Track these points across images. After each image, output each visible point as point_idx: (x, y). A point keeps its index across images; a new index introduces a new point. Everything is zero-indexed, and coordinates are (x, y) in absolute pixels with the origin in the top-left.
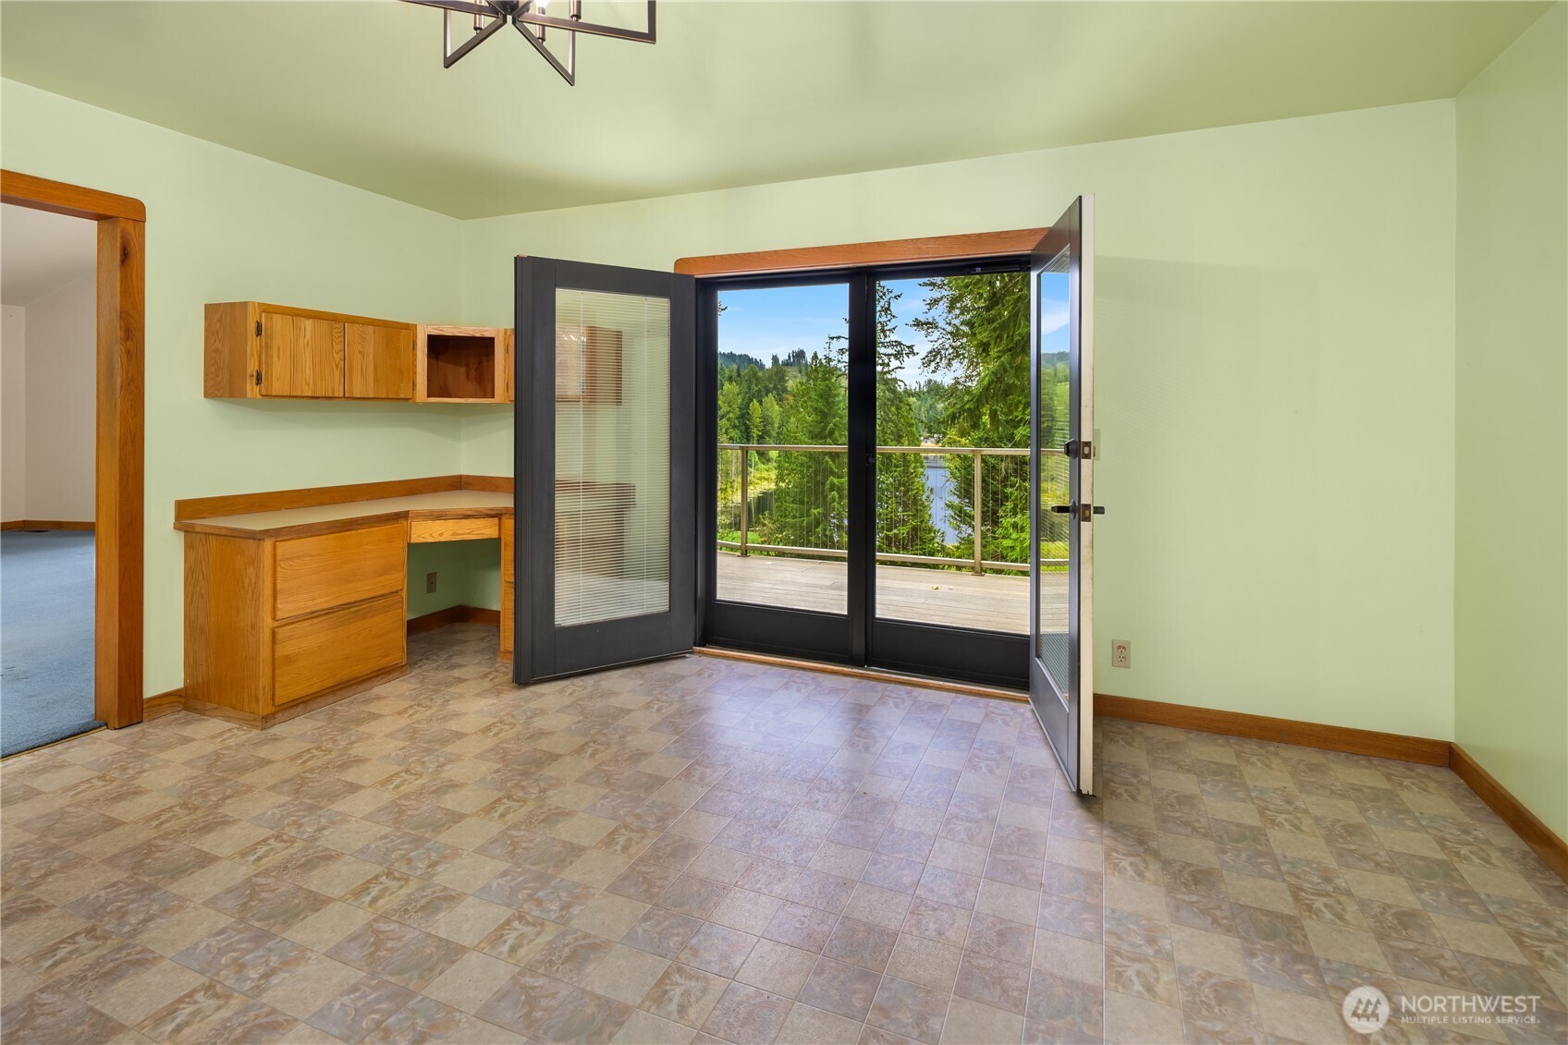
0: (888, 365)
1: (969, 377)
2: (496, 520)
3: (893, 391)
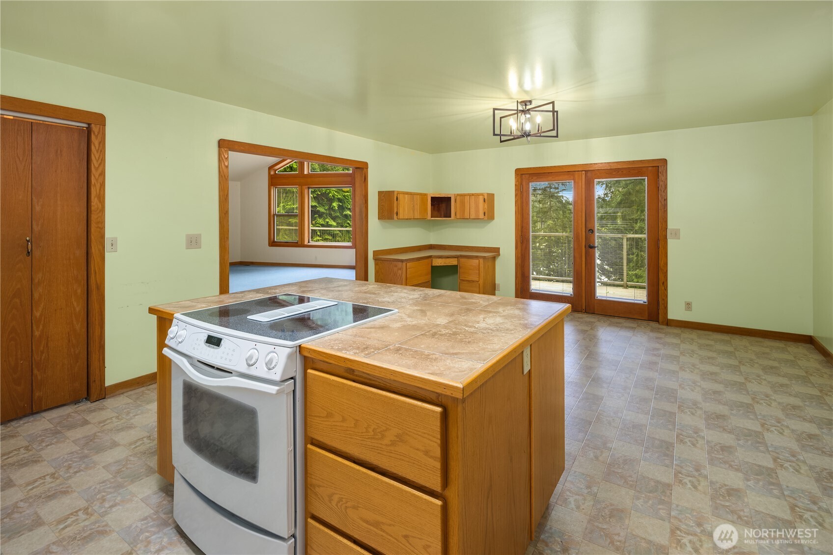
0: (558, 188)
1: (606, 194)
2: (457, 259)
3: (561, 202)
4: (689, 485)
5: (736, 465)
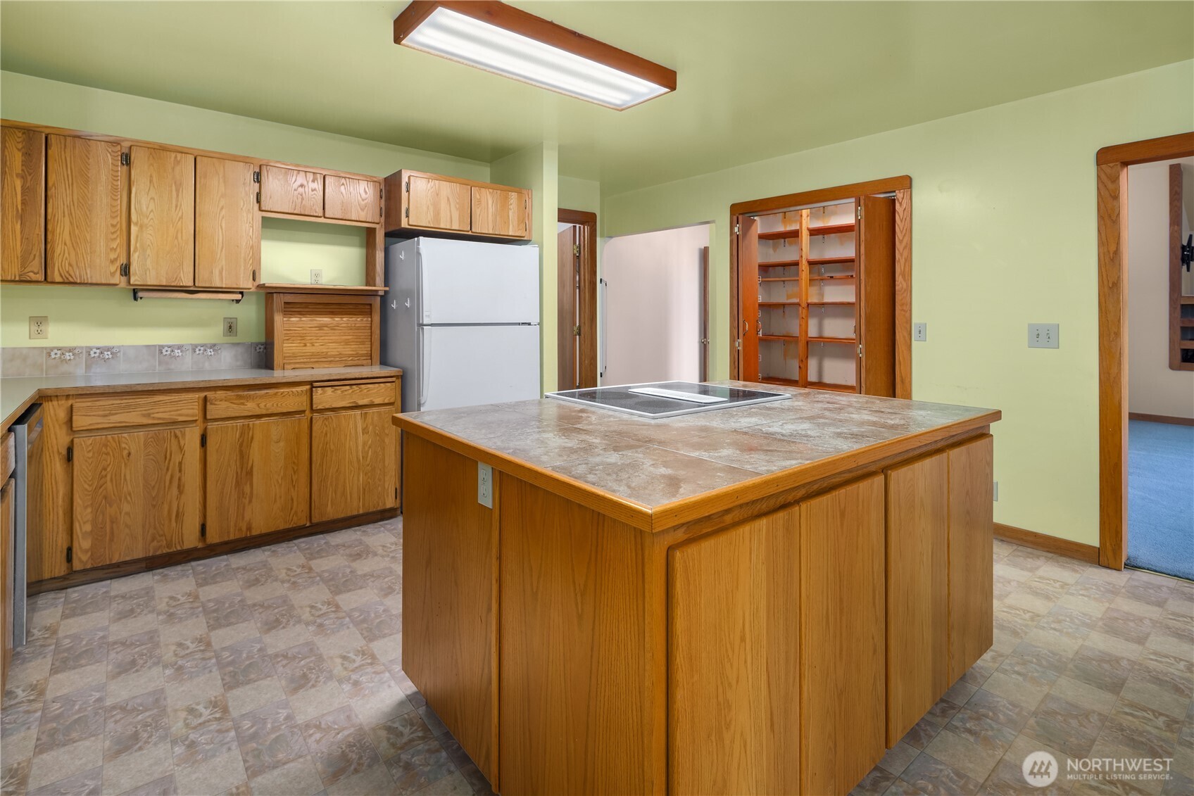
4: (319, 605)
5: (279, 661)
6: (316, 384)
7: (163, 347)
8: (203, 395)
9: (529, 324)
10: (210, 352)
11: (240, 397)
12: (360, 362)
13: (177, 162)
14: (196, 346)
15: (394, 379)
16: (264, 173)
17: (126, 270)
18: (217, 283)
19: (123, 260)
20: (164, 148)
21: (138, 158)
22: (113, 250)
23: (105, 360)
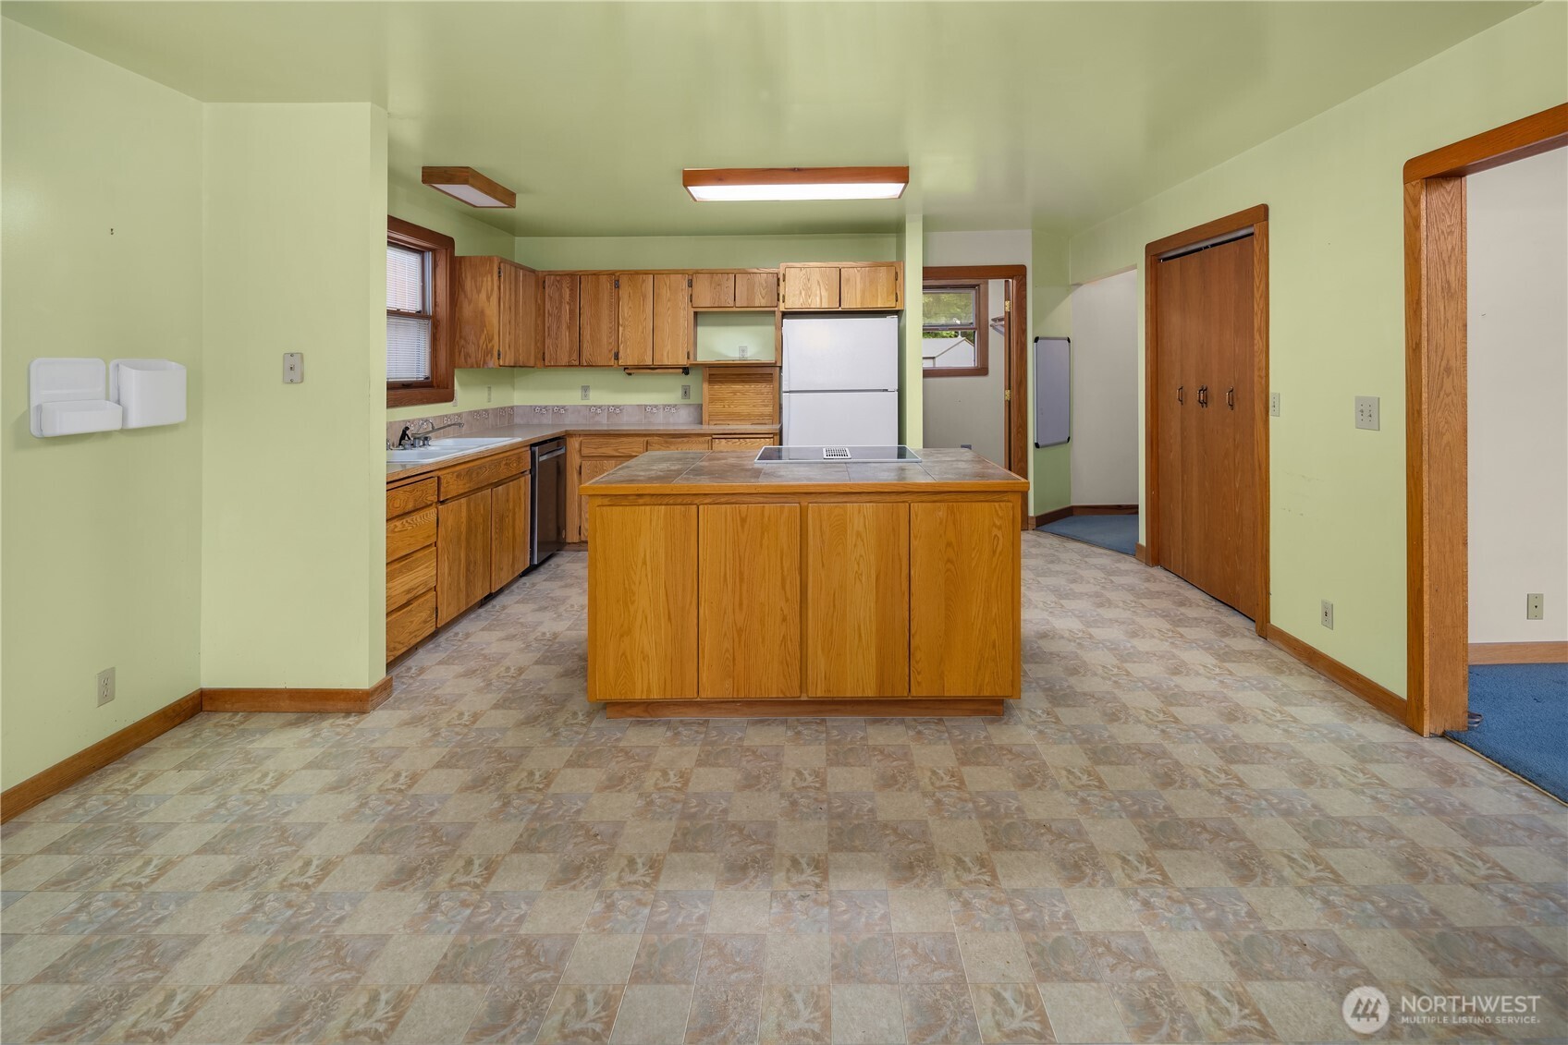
6: (714, 436)
7: (646, 406)
8: (646, 439)
9: (887, 390)
10: (673, 410)
11: (666, 442)
12: (763, 422)
13: (643, 281)
14: (665, 406)
15: (771, 436)
16: (694, 280)
17: (617, 357)
18: (666, 362)
19: (616, 350)
20: (637, 273)
21: (624, 281)
22: (611, 343)
23: (617, 414)
